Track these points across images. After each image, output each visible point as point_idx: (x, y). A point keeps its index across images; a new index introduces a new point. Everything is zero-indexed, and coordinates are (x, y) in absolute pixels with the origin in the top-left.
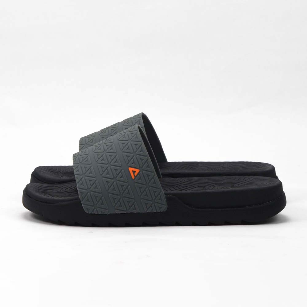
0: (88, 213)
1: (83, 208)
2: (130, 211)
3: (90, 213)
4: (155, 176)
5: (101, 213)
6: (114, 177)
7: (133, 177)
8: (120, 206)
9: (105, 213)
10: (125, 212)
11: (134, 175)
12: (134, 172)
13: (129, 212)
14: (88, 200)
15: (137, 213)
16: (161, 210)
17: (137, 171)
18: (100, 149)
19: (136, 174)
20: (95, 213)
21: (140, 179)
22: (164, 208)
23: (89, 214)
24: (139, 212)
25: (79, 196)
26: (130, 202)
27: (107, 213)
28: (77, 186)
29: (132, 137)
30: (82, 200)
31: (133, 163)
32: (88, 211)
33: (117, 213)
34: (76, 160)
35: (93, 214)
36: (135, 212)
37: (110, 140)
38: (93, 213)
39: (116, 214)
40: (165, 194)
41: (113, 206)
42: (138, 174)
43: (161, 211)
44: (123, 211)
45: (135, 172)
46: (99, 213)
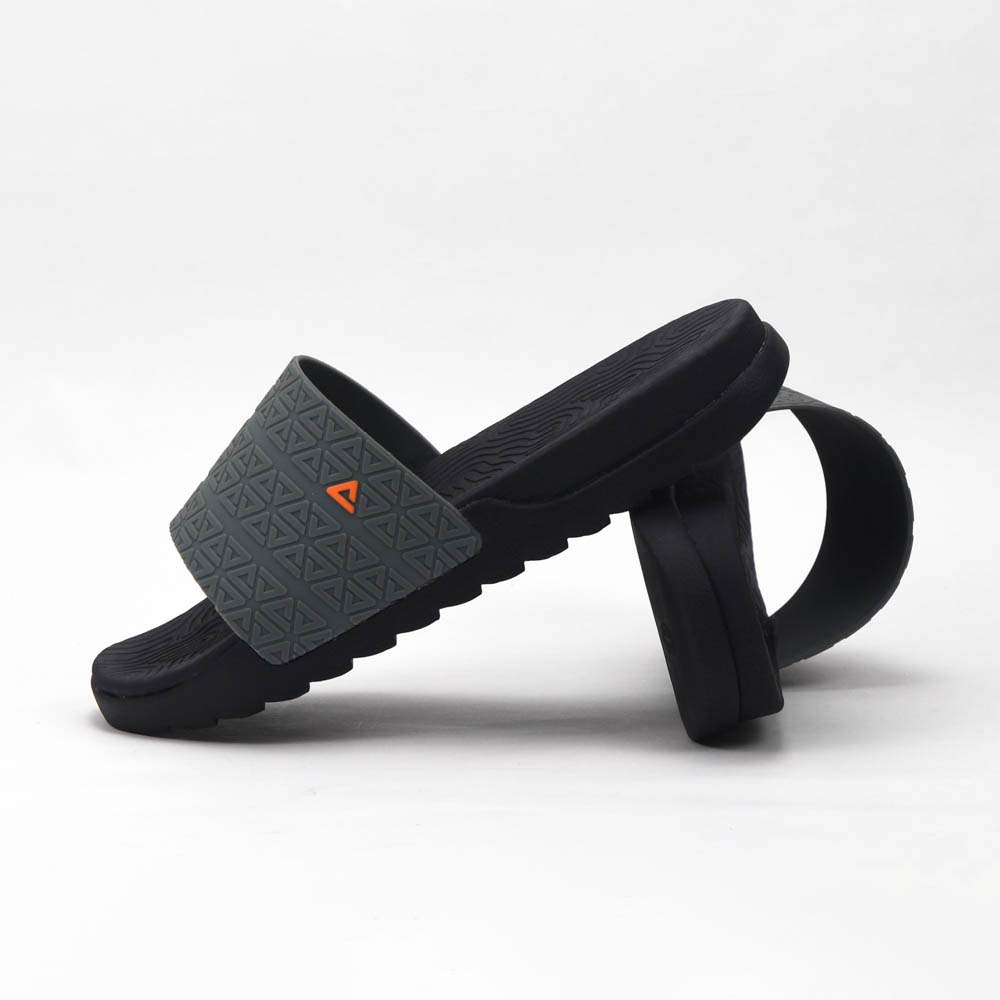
0: (279, 663)
1: (260, 657)
2: (388, 601)
3: (286, 661)
4: (406, 474)
5: (316, 646)
6: (299, 534)
7: (350, 508)
8: (356, 599)
9: (324, 642)
10: (378, 610)
11: (350, 501)
12: (345, 493)
13: (389, 604)
14: (263, 632)
15: (408, 596)
16: (468, 553)
17: (352, 486)
18: (229, 477)
19: (352, 496)
20: (300, 654)
21: (370, 502)
22: (473, 543)
23: (286, 664)
24: (414, 588)
25: (236, 633)
26: (375, 577)
27: (331, 638)
28: (217, 609)
29: (295, 401)
30: (250, 639)
31: (332, 469)
32: (280, 659)
33: (356, 624)
34: (181, 540)
35: (297, 659)
36: (402, 594)
37: (243, 439)
38: (294, 657)
39: (356, 626)
40: (458, 507)
41: (338, 609)
42: (359, 491)
43: (471, 556)
44: (371, 608)
45: (348, 491)
46: (311, 649)
